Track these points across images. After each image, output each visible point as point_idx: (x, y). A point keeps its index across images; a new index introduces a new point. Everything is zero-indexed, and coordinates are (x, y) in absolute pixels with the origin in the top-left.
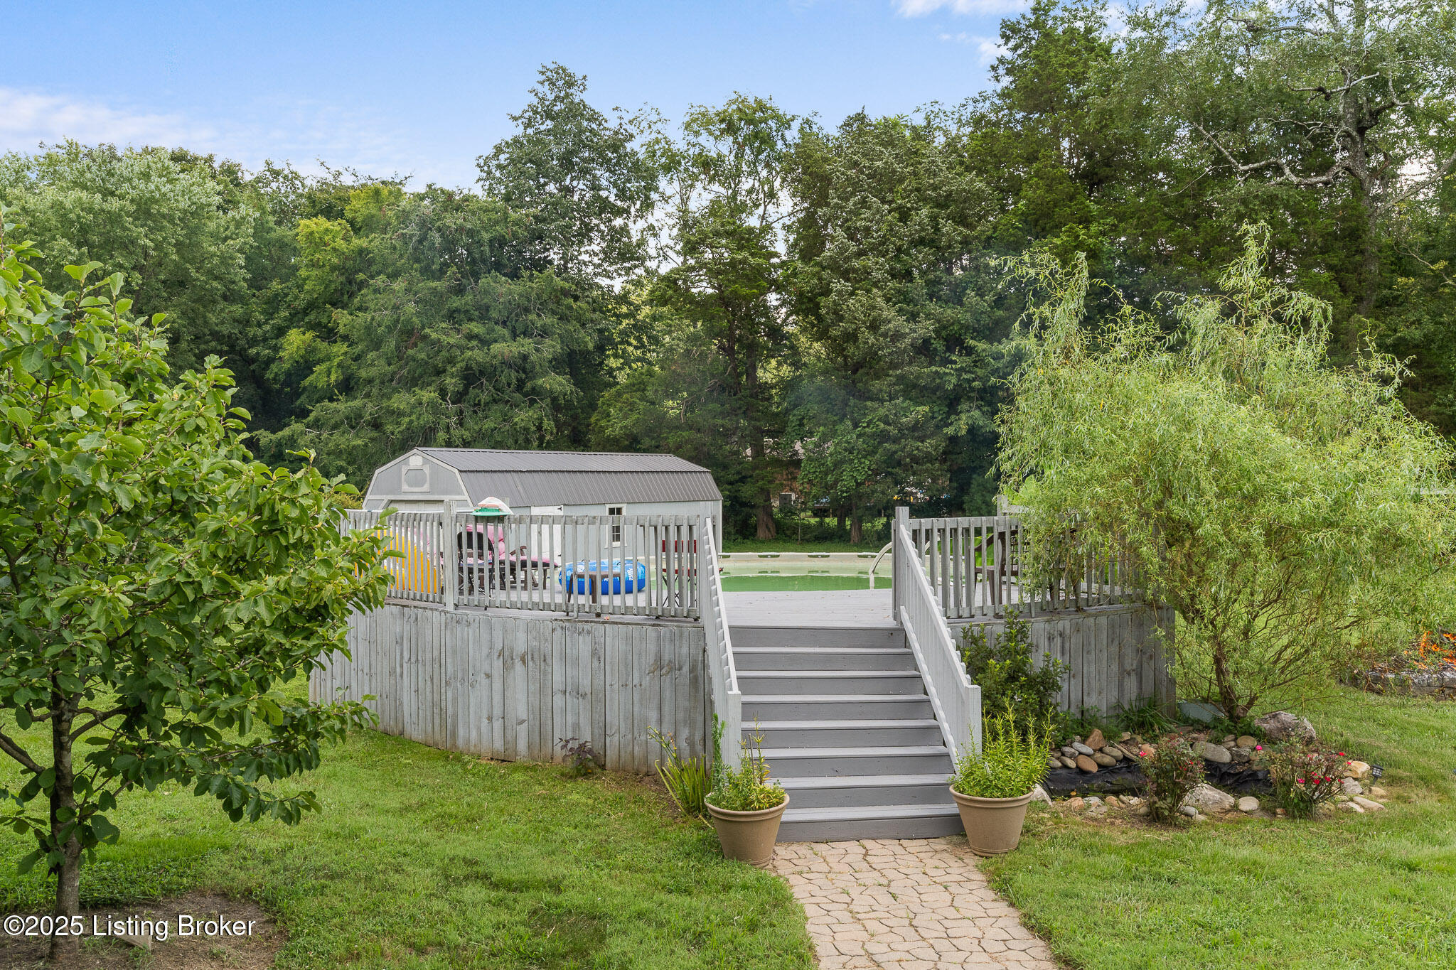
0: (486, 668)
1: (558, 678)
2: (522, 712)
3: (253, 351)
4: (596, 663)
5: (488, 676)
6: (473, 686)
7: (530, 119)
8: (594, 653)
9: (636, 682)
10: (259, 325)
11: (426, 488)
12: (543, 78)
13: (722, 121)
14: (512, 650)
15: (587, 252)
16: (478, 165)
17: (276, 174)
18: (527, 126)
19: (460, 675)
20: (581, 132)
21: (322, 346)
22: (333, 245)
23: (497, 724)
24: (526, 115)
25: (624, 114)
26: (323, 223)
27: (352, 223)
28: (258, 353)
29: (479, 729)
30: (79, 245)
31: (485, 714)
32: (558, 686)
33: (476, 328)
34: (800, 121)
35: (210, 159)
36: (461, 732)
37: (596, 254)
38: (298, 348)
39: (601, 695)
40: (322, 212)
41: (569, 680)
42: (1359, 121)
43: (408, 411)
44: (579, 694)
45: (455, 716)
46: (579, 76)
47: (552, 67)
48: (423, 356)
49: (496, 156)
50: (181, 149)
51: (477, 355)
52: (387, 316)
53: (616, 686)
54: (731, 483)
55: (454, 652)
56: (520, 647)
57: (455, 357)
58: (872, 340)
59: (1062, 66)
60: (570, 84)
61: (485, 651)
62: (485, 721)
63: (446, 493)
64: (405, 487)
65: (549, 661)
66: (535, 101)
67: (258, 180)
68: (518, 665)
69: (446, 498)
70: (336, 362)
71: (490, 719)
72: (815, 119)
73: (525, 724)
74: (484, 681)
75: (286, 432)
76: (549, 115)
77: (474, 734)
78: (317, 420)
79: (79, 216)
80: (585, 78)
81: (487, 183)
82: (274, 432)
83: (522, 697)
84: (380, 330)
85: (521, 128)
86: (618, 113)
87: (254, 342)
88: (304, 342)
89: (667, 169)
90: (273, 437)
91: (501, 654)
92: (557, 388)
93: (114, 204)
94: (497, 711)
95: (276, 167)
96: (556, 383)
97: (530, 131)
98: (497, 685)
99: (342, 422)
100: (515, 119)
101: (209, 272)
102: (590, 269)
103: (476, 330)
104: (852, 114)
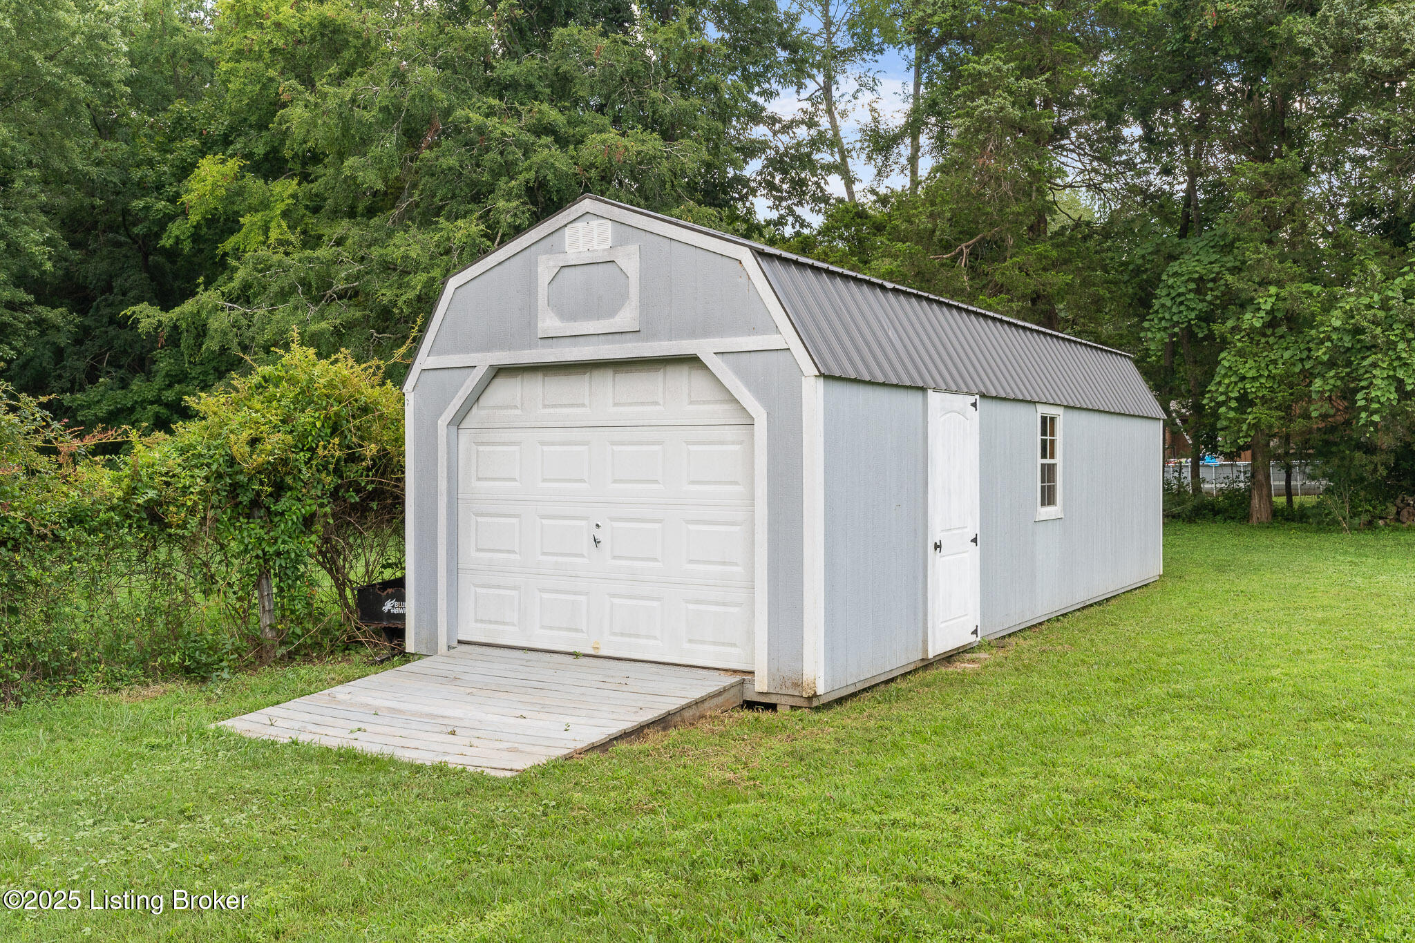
3: (138, 204)
10: (150, 163)
11: (626, 318)
21: (255, 185)
22: (274, 17)
28: (147, 208)
38: (215, 185)
43: (425, 261)
48: (452, 161)
52: (381, 93)
57: (514, 163)
63: (705, 330)
64: (549, 323)
69: (704, 348)
70: (279, 208)
75: (188, 306)
78: (246, 286)
82: (166, 308)
84: (368, 116)
87: (143, 188)
88: (224, 176)
90: (165, 317)
99: (293, 290)
101: (68, 63)
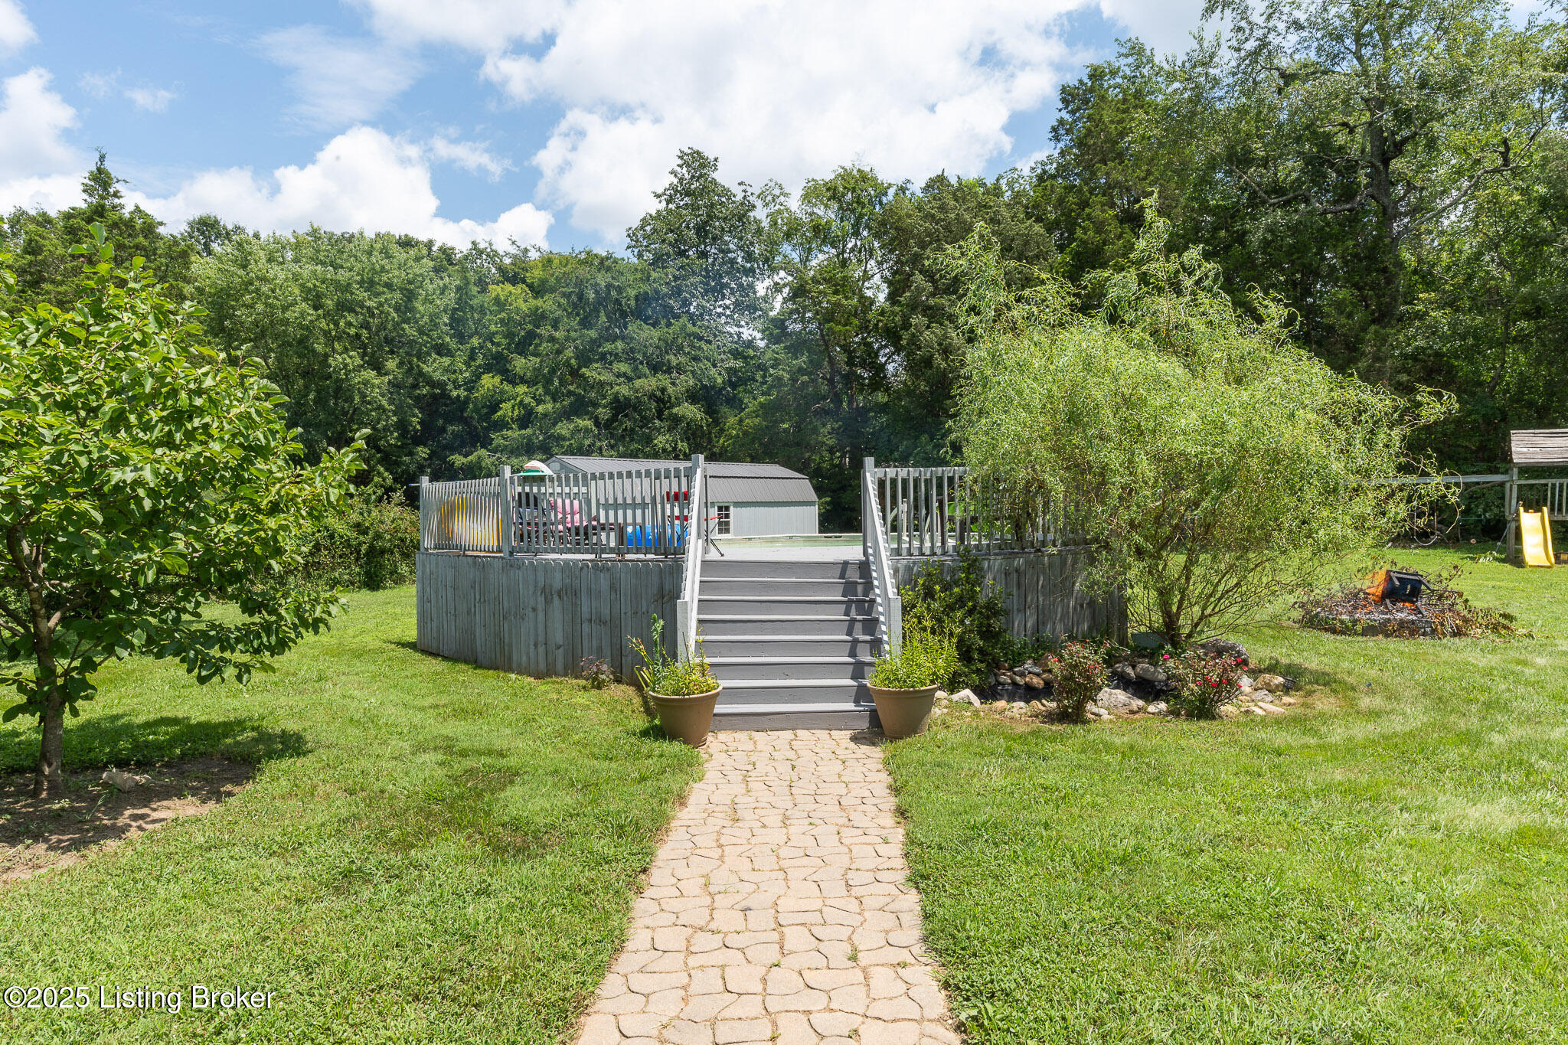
0: (532, 603)
1: (585, 609)
2: (559, 638)
3: (455, 393)
4: (613, 595)
5: (534, 610)
6: (523, 619)
7: (671, 196)
8: (613, 587)
9: (644, 610)
12: (680, 162)
13: (828, 189)
14: (551, 586)
15: (720, 306)
16: (629, 236)
17: (481, 252)
18: (668, 202)
19: (513, 610)
20: (712, 205)
21: (507, 387)
22: (513, 305)
23: (541, 649)
24: (668, 193)
25: (749, 189)
26: (509, 287)
27: (531, 286)
28: (458, 395)
29: (528, 653)
30: (316, 308)
31: (532, 643)
32: (586, 616)
33: (624, 367)
34: (895, 187)
35: (430, 244)
36: (515, 657)
37: (728, 307)
38: (489, 389)
39: (618, 622)
40: (508, 280)
41: (594, 611)
42: (1384, 153)
43: (569, 436)
44: (602, 622)
45: (510, 645)
46: (712, 158)
47: (690, 151)
49: (642, 227)
50: (406, 236)
51: (624, 390)
52: (552, 359)
53: (629, 614)
54: (834, 491)
55: (509, 591)
56: (557, 584)
57: (606, 391)
58: (944, 365)
59: (1112, 122)
60: (703, 166)
61: (531, 589)
62: (532, 647)
65: (578, 595)
66: (675, 181)
67: (466, 258)
68: (556, 600)
70: (518, 400)
71: (536, 645)
72: (909, 186)
73: (562, 649)
74: (531, 615)
75: (474, 456)
76: (688, 193)
77: (524, 658)
78: (498, 446)
79: (315, 285)
80: (716, 160)
81: (636, 251)
82: (466, 457)
83: (558, 625)
84: (546, 371)
85: (664, 203)
86: (744, 187)
87: (457, 386)
88: (493, 385)
89: (788, 236)
90: (465, 460)
91: (544, 590)
92: (690, 415)
93: (343, 276)
94: (541, 639)
95: (482, 246)
96: (690, 411)
97: (672, 206)
98: (541, 616)
99: (518, 447)
100: (658, 196)
102: (723, 320)
103: (623, 369)
104: (933, 175)
